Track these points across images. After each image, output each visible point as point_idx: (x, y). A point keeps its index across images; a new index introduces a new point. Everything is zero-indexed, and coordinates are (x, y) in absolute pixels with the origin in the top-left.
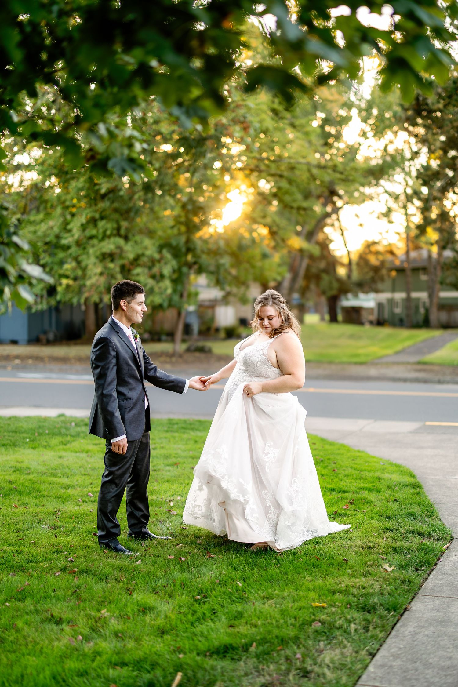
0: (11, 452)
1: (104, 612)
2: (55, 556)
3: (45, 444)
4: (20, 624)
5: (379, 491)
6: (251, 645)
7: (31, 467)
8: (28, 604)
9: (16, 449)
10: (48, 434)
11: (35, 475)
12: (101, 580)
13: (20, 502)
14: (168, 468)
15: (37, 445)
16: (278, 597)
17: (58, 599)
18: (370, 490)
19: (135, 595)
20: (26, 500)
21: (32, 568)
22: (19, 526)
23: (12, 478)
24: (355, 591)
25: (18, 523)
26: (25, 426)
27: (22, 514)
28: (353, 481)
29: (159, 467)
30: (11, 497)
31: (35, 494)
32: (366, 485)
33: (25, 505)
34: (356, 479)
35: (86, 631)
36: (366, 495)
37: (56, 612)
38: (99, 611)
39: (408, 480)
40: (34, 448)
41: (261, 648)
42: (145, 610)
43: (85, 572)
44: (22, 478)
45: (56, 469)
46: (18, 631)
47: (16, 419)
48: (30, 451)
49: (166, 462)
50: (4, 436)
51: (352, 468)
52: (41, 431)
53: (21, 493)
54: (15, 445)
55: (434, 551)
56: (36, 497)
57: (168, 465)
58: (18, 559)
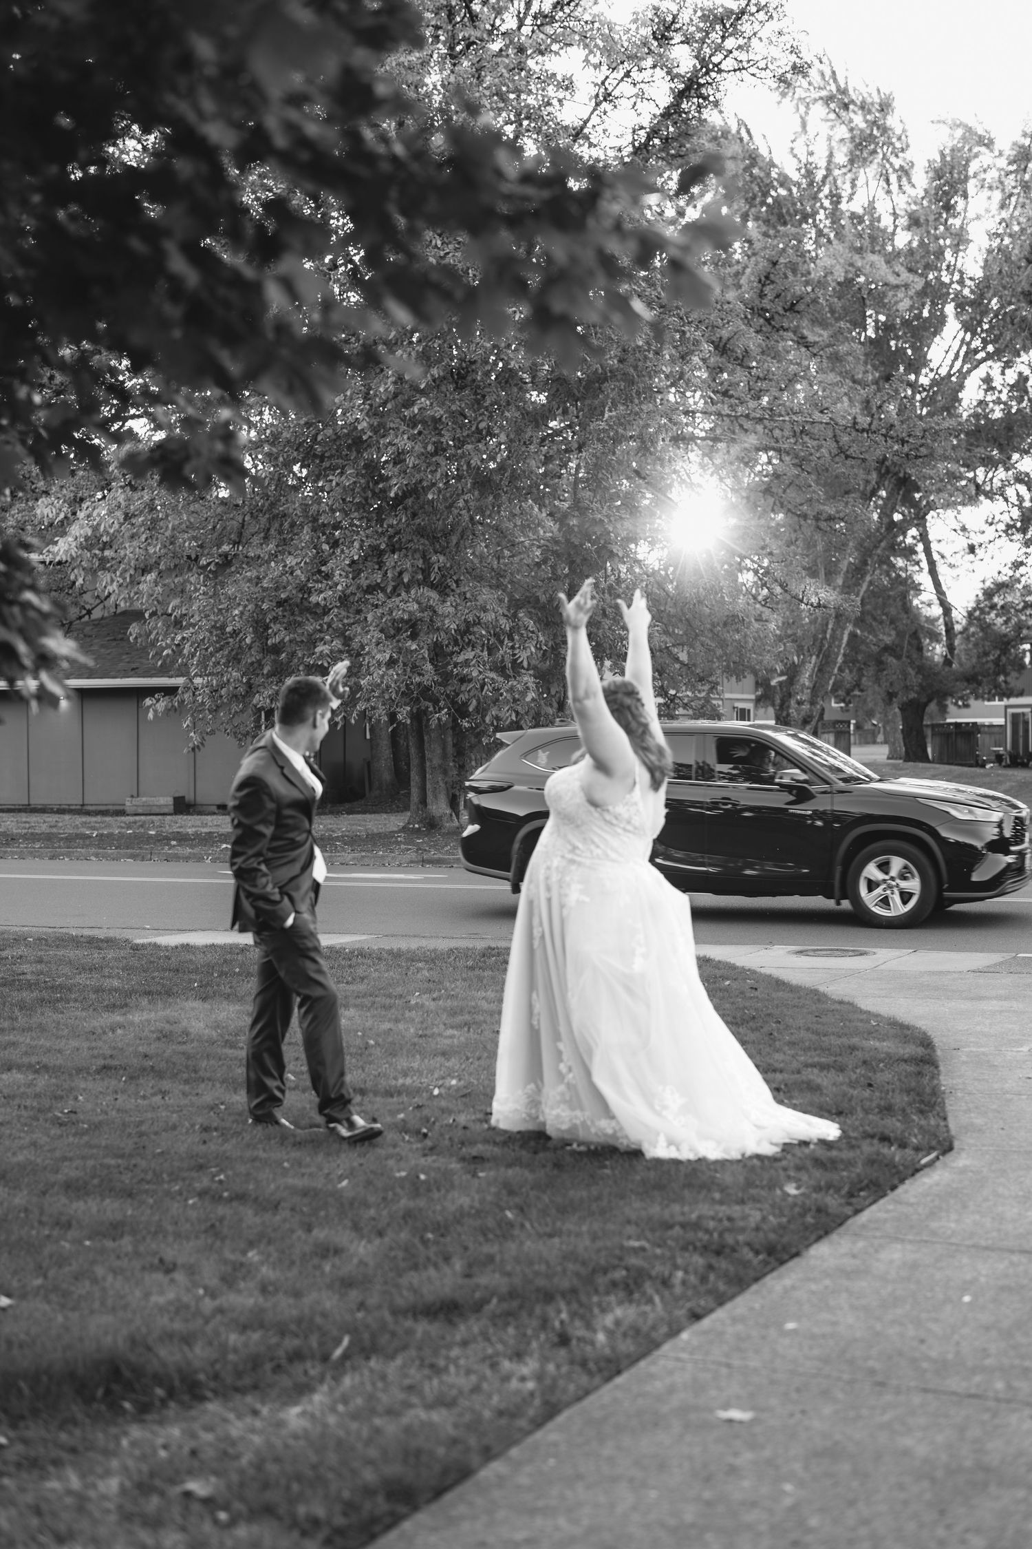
0: (160, 1005)
1: (253, 1255)
2: (194, 1174)
3: (228, 990)
4: (100, 1271)
5: (841, 1069)
6: (488, 1302)
7: (191, 1030)
8: (126, 1243)
9: (170, 1000)
10: (239, 974)
11: (195, 1044)
12: (265, 1209)
13: (156, 1089)
14: (450, 1032)
15: (211, 993)
16: (569, 1233)
17: (178, 1235)
18: (823, 1067)
19: (315, 1232)
20: (166, 1085)
21: (147, 1192)
22: (143, 1128)
23: (152, 1049)
24: (712, 1224)
25: (141, 1123)
26: (200, 959)
27: (154, 1109)
28: (800, 1053)
29: (435, 1030)
30: (141, 1081)
31: (185, 1076)
32: (823, 1060)
33: (164, 1094)
34: (809, 1048)
35: (214, 1282)
36: (814, 1075)
37: (169, 1254)
38: (244, 1253)
39: (910, 1050)
40: (204, 999)
41: (505, 1306)
42: (327, 1251)
43: (241, 1197)
44: (170, 1049)
45: (237, 1035)
46: (95, 1281)
47: (186, 947)
48: (197, 1004)
49: (450, 1021)
50: (153, 978)
51: (808, 1029)
52: (225, 969)
53: (160, 1075)
54: (169, 993)
55: (895, 1167)
56: (187, 1082)
57: (452, 1027)
58: (126, 1178)
